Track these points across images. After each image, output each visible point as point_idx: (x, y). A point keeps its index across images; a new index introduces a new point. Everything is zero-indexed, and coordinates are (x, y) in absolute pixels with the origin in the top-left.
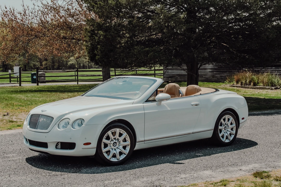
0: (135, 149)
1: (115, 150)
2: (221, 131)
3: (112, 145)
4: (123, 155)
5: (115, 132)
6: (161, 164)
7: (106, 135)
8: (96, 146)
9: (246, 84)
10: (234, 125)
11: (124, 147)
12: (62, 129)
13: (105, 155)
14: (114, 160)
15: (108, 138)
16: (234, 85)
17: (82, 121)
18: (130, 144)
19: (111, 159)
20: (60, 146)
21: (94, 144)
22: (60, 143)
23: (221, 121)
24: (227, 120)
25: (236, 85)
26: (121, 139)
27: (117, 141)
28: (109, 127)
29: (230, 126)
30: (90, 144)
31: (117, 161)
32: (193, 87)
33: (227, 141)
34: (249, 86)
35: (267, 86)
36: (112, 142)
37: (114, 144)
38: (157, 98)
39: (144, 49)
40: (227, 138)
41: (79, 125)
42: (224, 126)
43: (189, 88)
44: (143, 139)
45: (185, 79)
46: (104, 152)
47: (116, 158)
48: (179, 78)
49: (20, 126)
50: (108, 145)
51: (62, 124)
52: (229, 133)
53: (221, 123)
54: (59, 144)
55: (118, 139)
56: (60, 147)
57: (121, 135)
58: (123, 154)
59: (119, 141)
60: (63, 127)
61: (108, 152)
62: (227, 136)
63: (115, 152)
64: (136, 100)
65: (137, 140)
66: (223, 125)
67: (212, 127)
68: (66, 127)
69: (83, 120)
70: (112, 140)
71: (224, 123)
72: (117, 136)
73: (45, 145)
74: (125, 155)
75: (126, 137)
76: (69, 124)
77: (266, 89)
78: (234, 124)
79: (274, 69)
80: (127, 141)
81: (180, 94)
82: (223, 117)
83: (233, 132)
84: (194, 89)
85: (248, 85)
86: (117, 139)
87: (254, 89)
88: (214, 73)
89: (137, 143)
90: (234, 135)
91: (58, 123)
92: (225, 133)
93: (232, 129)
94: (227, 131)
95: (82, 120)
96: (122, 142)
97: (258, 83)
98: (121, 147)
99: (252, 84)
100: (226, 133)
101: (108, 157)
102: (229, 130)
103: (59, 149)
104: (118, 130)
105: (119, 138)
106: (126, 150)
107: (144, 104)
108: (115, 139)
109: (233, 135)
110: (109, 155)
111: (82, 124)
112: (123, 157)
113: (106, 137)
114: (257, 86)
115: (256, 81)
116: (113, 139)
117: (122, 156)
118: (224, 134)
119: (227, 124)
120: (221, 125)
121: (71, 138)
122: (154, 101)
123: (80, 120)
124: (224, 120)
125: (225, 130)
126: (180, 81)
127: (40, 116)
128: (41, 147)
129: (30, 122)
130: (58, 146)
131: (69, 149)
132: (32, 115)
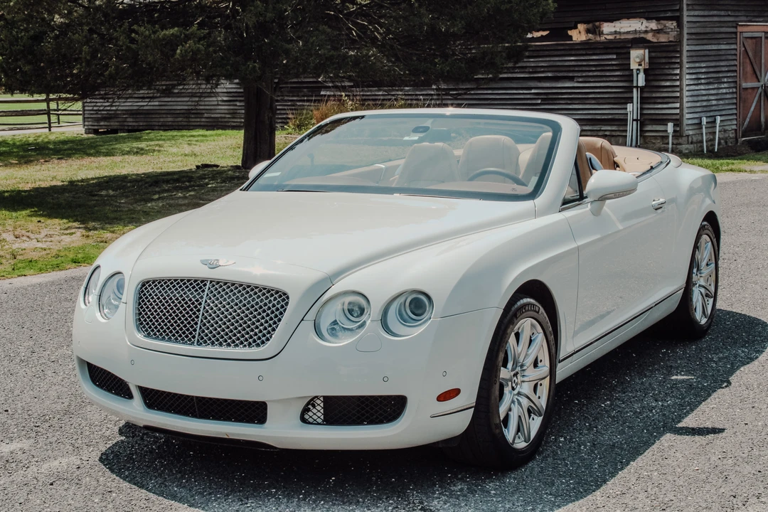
1: (519, 402)
4: (533, 418)
10: (713, 264)
12: (334, 342)
13: (503, 429)
14: (518, 443)
18: (548, 373)
19: (515, 441)
20: (322, 411)
21: (469, 396)
22: (322, 399)
24: (702, 250)
26: (532, 357)
27: (519, 368)
29: (707, 272)
33: (704, 320)
37: (514, 382)
44: (571, 348)
45: (148, 124)
48: (131, 120)
56: (321, 417)
59: (528, 366)
63: (520, 411)
64: (538, 202)
65: (562, 355)
72: (523, 349)
73: (255, 412)
74: (541, 419)
75: (540, 349)
78: (712, 261)
79: (409, 91)
80: (541, 361)
83: (710, 288)
86: (522, 359)
88: (236, 105)
89: (559, 365)
90: (713, 298)
91: (311, 316)
94: (700, 286)
95: (418, 296)
96: (531, 371)
100: (700, 294)
102: (703, 282)
103: (318, 424)
104: (528, 326)
105: (527, 355)
106: (539, 397)
107: (566, 214)
121: (386, 379)
122: (581, 198)
126: (136, 128)
127: (205, 285)
128: (224, 420)
129: (140, 314)
130: (315, 411)
131: (369, 424)
132: (148, 282)
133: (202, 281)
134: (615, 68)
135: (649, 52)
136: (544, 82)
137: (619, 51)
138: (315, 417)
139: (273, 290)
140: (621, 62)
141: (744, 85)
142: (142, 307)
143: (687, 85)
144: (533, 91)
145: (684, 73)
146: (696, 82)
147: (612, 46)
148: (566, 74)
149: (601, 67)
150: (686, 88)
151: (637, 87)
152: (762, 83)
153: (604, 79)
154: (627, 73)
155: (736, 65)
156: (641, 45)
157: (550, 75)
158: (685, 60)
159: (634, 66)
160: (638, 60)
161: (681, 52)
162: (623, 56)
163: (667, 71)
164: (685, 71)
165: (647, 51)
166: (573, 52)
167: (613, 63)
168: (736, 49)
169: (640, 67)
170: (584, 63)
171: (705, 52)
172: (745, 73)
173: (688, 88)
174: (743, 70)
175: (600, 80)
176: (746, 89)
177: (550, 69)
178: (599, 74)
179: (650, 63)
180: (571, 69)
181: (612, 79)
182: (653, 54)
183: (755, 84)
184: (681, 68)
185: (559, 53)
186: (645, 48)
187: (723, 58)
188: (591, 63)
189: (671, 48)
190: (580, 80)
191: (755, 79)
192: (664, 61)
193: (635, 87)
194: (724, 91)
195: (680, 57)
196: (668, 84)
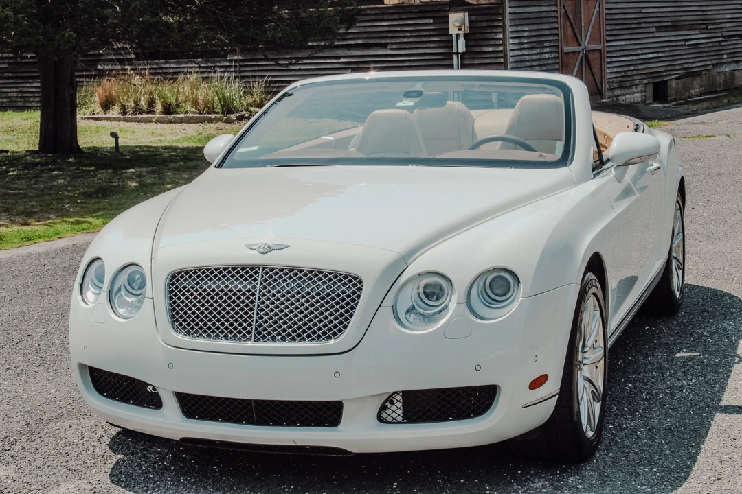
8: (559, 385)
9: (138, 109)
10: (680, 235)
12: (419, 330)
16: (96, 116)
17: (493, 280)
18: (603, 354)
25: (105, 116)
26: (592, 337)
30: (544, 379)
34: (149, 115)
35: (208, 113)
38: (622, 155)
52: (676, 264)
54: (396, 399)
56: (400, 415)
64: (572, 169)
69: (506, 275)
73: (329, 413)
74: (599, 405)
77: (210, 121)
80: (596, 341)
85: (144, 112)
87: (170, 122)
90: (682, 271)
91: (388, 303)
94: (674, 258)
95: (502, 275)
96: (591, 352)
97: (178, 106)
99: (159, 108)
103: (397, 422)
109: (680, 269)
114: (178, 113)
115: (173, 100)
121: (478, 368)
123: (488, 274)
127: (256, 273)
128: (288, 425)
129: (174, 310)
130: (394, 408)
131: (455, 419)
132: (178, 273)
133: (252, 269)
134: (432, 33)
135: (469, 15)
136: (355, 50)
137: (436, 15)
138: (394, 415)
139: (340, 275)
140: (438, 27)
141: (566, 49)
142: (175, 302)
143: (511, 50)
144: (342, 60)
145: (508, 38)
146: (519, 47)
147: (428, 9)
148: (378, 41)
149: (416, 32)
150: (510, 54)
151: (457, 53)
152: (582, 47)
153: (421, 46)
154: (445, 38)
155: (557, 28)
156: (460, 8)
157: (360, 42)
158: (508, 23)
159: (453, 30)
160: (458, 24)
161: (503, 15)
162: (441, 20)
163: (489, 36)
164: (509, 35)
165: (467, 14)
166: (386, 17)
167: (430, 27)
168: (556, 11)
169: (460, 32)
170: (399, 29)
171: (527, 14)
172: (566, 36)
173: (511, 54)
174: (564, 32)
175: (416, 46)
176: (568, 53)
177: (361, 36)
178: (415, 40)
179: (470, 27)
180: (384, 35)
181: (429, 45)
182: (473, 18)
183: (577, 48)
184: (504, 32)
185: (370, 18)
186: (464, 11)
187: (545, 20)
188: (406, 28)
189: (493, 11)
190: (394, 47)
191: (576, 43)
192: (485, 24)
193: (455, 53)
194: (547, 56)
195: (503, 21)
196: (490, 49)
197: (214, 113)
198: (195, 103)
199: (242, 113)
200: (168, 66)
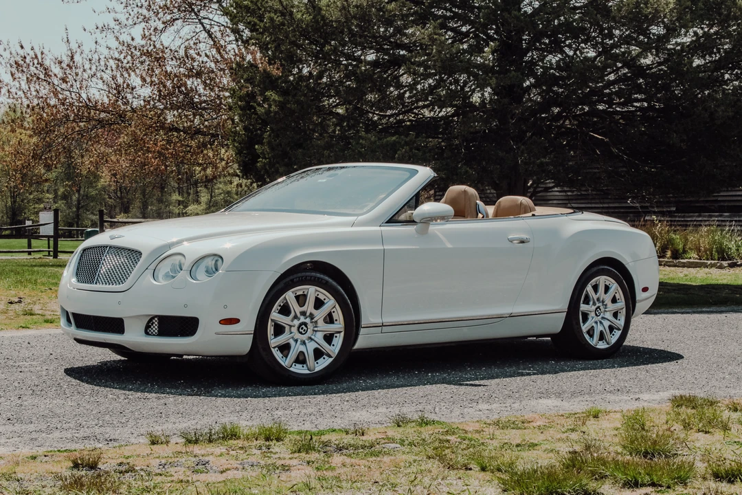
0: (356, 347)
1: (304, 343)
2: (585, 317)
3: (294, 330)
4: (324, 358)
5: (305, 296)
6: (425, 384)
7: (280, 302)
8: (252, 328)
10: (621, 304)
11: (329, 338)
12: (162, 282)
13: (278, 355)
14: (299, 369)
15: (285, 310)
17: (217, 261)
18: (343, 330)
19: (291, 366)
20: (156, 327)
21: (248, 323)
22: (156, 319)
23: (587, 291)
24: (601, 289)
26: (320, 314)
27: (308, 320)
28: (288, 279)
29: (612, 307)
30: (236, 321)
31: (308, 372)
32: (513, 200)
33: (602, 346)
35: (708, 259)
36: (296, 323)
37: (302, 328)
38: (418, 215)
39: (385, 140)
40: (602, 337)
41: (209, 272)
42: (594, 304)
43: (502, 204)
44: (378, 321)
46: (274, 348)
47: (305, 365)
49: (51, 322)
50: (284, 328)
51: (165, 268)
52: (607, 324)
53: (587, 297)
54: (154, 321)
55: (312, 317)
56: (156, 331)
57: (319, 304)
58: (325, 356)
59: (315, 319)
60: (167, 276)
61: (285, 348)
62: (601, 333)
63: (302, 348)
64: (360, 218)
65: (364, 322)
66: (591, 303)
67: (563, 304)
68: (173, 277)
69: (220, 259)
70: (296, 317)
71: (595, 297)
72: (309, 307)
73: (116, 325)
74: (331, 360)
75: (334, 312)
76: (182, 270)
77: (706, 266)
78: (620, 301)
80: (336, 320)
81: (477, 214)
82: (593, 281)
83: (617, 321)
84: (517, 205)
86: (308, 314)
87: (675, 266)
89: (362, 331)
90: (621, 331)
91: (152, 267)
92: (596, 323)
93: (615, 315)
94: (603, 318)
95: (216, 258)
96: (321, 324)
97: (685, 251)
98: (319, 337)
99: (669, 253)
100: (599, 324)
101: (286, 362)
102: (609, 316)
103: (154, 335)
104: (312, 291)
105: (315, 312)
106: (333, 345)
107: (382, 228)
108: (303, 313)
109: (619, 329)
110: (286, 357)
111: (217, 270)
112: (324, 363)
113: (280, 306)
114: (682, 259)
115: (681, 247)
116: (298, 315)
117: (321, 361)
118: (594, 325)
119: (601, 300)
120: (587, 301)
121: (186, 306)
122: (411, 222)
123: (212, 258)
124: (596, 288)
125: (596, 315)
127: (106, 249)
128: (106, 332)
129: (78, 268)
130: (152, 327)
131: (181, 336)
132: (85, 250)
138: (152, 331)
139: (136, 251)
142: (79, 265)
197: (712, 259)
198: (698, 250)
199: (735, 261)
200: (700, 219)
